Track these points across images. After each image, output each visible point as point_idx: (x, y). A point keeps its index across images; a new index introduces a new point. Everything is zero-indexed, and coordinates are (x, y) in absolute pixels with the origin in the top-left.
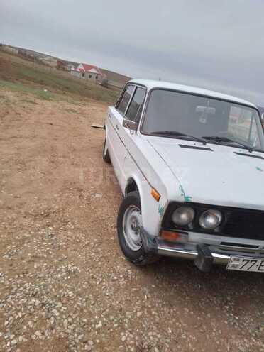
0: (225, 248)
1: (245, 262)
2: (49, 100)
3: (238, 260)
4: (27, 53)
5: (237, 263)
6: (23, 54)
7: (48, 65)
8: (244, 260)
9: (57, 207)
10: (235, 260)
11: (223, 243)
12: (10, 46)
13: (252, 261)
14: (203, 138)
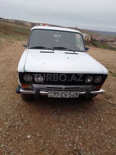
0: (47, 89)
1: (55, 94)
2: (22, 41)
3: (51, 93)
4: (19, 22)
5: (51, 94)
6: (17, 22)
7: (27, 26)
8: (54, 93)
9: (2, 82)
10: (50, 93)
11: (47, 88)
12: (11, 20)
13: (57, 93)
14: (53, 48)
